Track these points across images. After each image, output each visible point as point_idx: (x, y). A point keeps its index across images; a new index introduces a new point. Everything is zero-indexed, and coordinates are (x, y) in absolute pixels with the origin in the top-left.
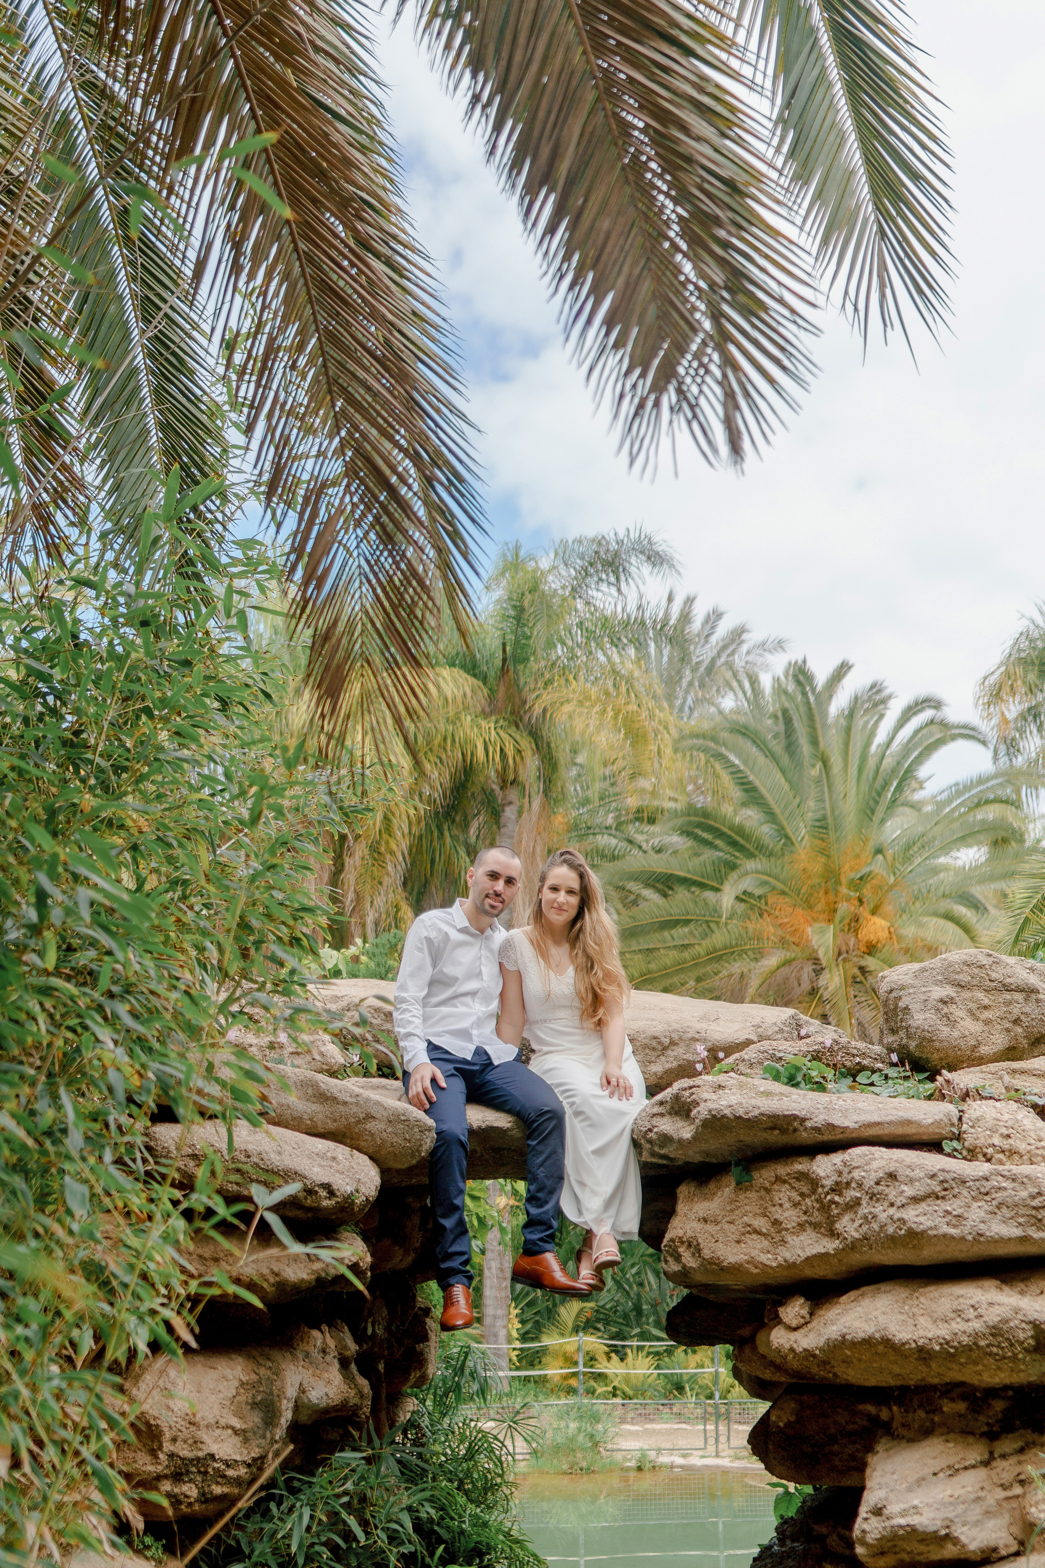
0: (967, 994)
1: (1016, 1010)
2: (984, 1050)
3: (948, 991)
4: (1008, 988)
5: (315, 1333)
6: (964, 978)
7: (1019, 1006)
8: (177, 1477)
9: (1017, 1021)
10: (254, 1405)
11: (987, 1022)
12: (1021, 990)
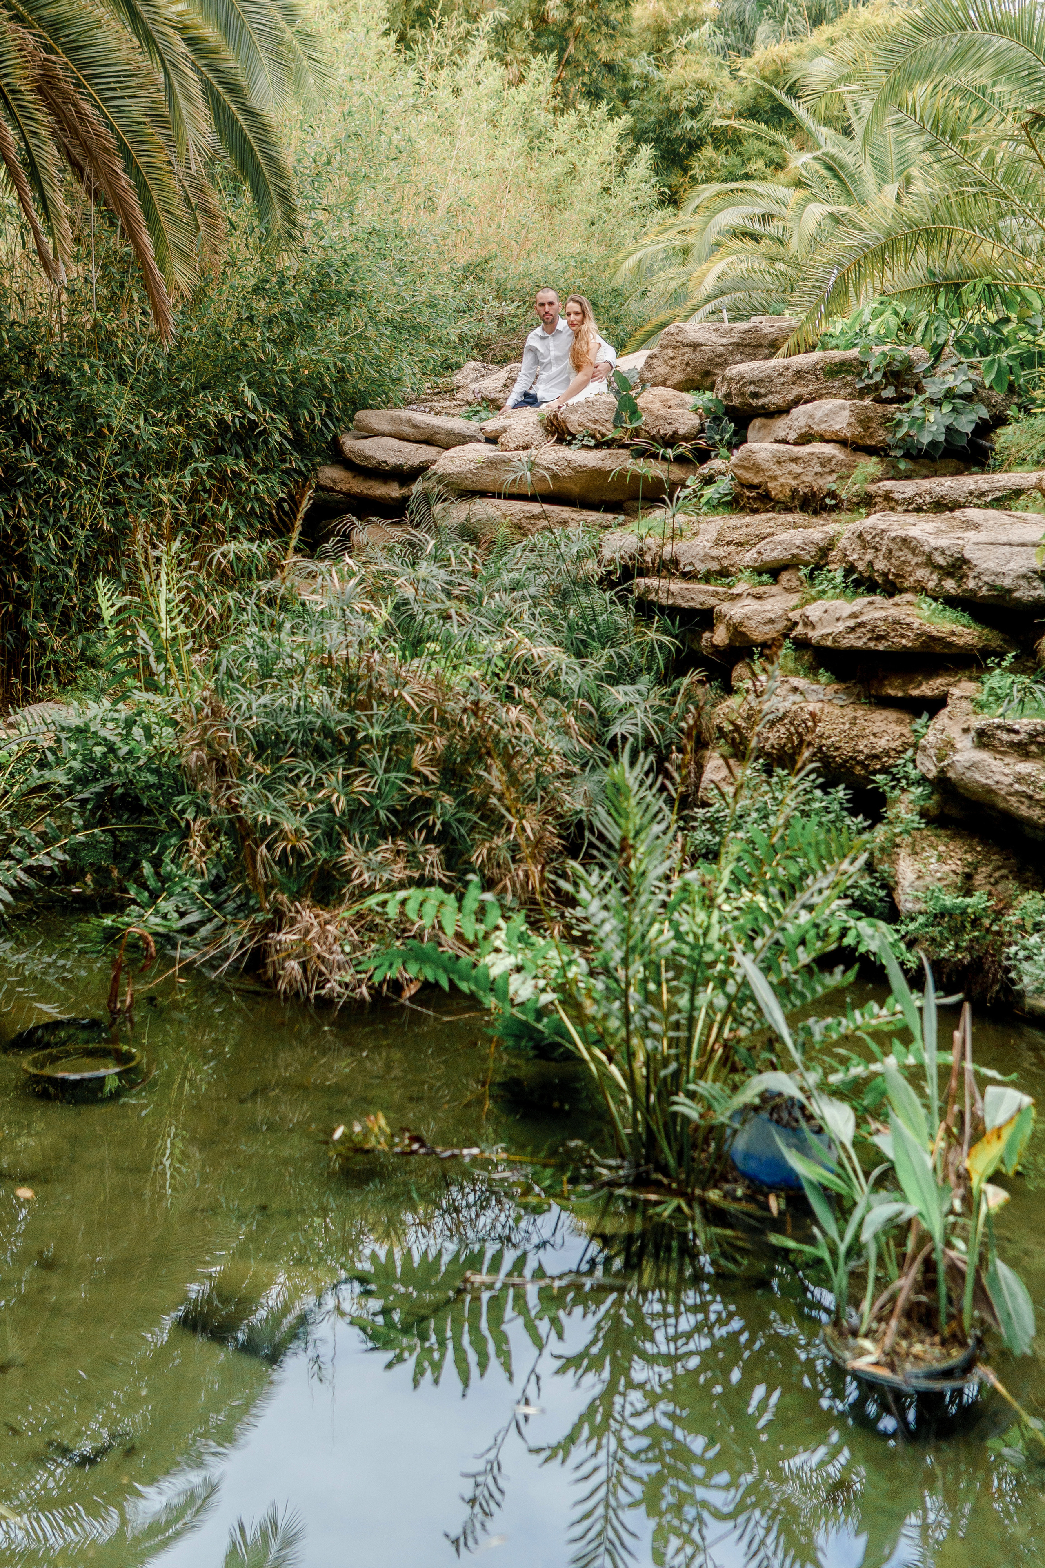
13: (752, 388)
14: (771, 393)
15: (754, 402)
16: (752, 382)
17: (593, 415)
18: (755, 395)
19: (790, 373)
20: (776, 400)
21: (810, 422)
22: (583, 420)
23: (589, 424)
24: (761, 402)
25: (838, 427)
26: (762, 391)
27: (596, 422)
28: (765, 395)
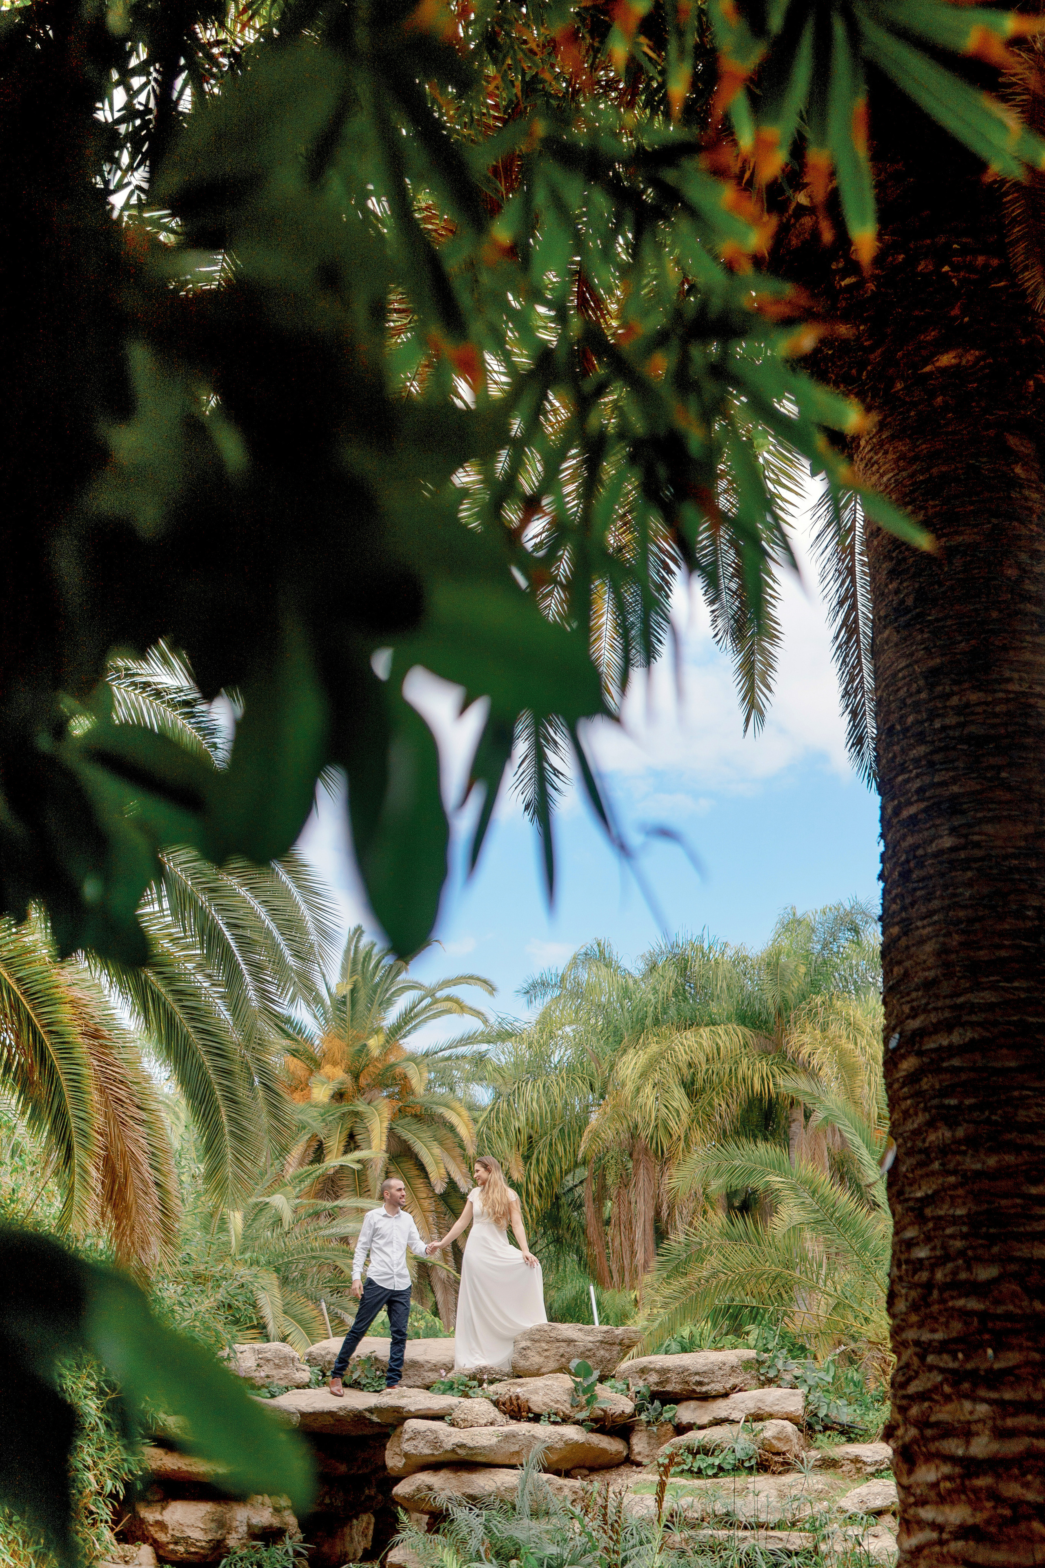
0: (538, 1345)
1: (561, 1351)
2: (543, 1370)
3: (529, 1344)
4: (558, 1341)
5: (260, 1497)
6: (537, 1337)
7: (563, 1348)
8: (176, 1543)
9: (562, 1356)
10: (213, 1521)
11: (546, 1357)
12: (563, 1341)
13: (697, 1378)
14: (713, 1382)
15: (698, 1389)
16: (697, 1374)
17: (554, 1396)
18: (700, 1383)
19: (727, 1368)
20: (717, 1388)
21: (760, 1405)
22: (546, 1400)
23: (552, 1404)
24: (704, 1389)
25: (792, 1409)
26: (706, 1380)
27: (557, 1402)
28: (708, 1384)
